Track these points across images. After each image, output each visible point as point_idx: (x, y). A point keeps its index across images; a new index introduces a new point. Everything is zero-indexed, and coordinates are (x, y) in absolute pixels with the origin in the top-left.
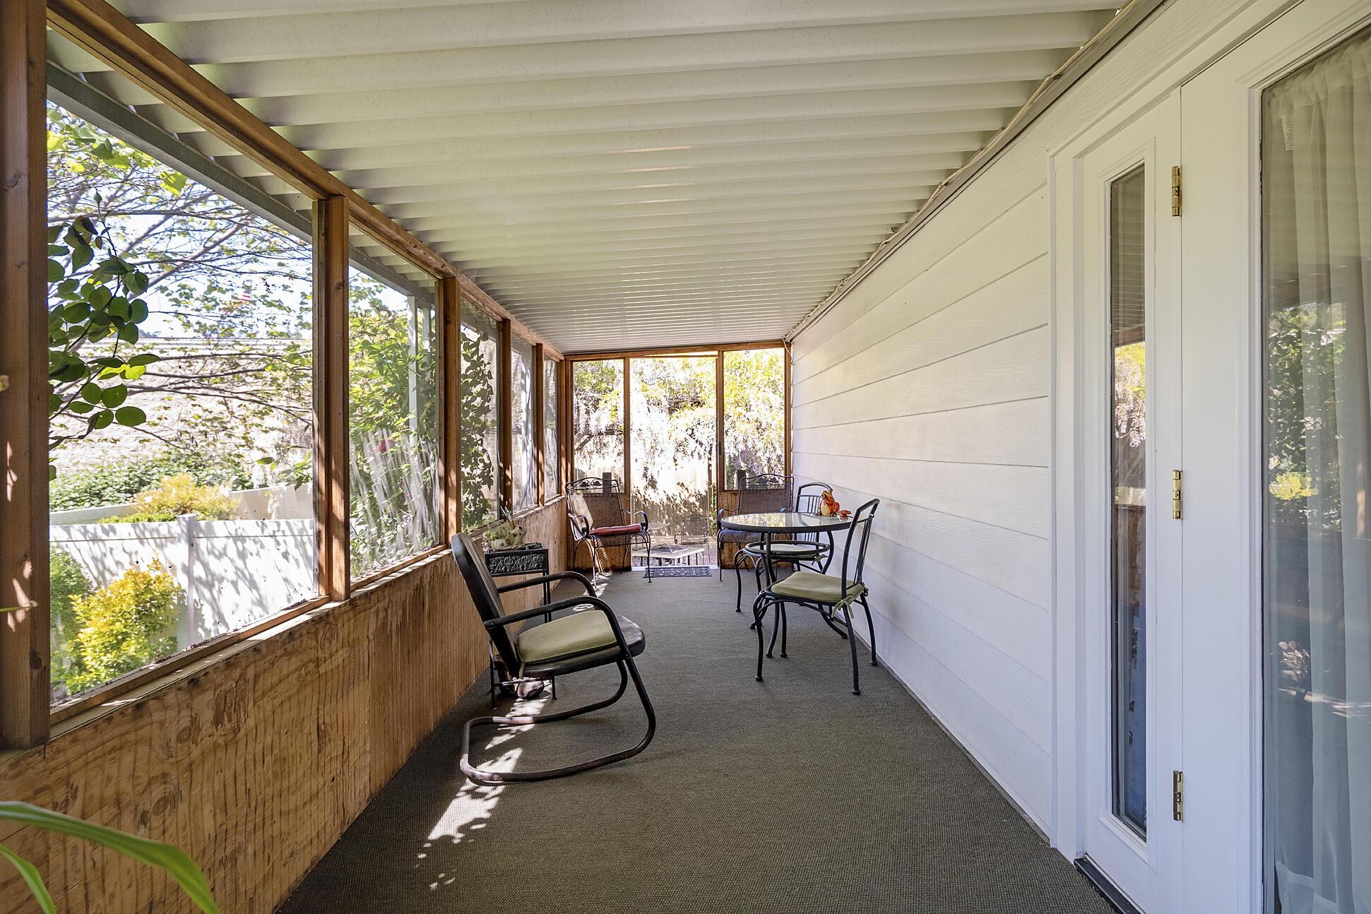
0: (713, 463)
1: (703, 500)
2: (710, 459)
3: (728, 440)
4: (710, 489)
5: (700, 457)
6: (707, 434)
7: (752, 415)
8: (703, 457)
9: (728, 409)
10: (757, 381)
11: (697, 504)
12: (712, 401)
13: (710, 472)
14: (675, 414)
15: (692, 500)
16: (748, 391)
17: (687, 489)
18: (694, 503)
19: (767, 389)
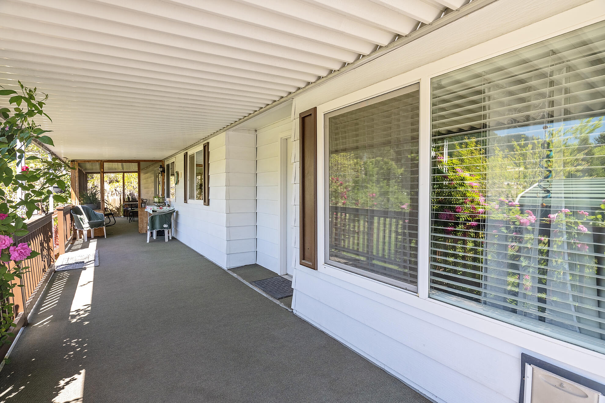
0: (122, 197)
1: (118, 209)
2: (120, 196)
3: (126, 191)
4: (121, 205)
5: (117, 195)
6: (120, 189)
7: (132, 185)
8: (118, 195)
9: (126, 183)
10: (134, 176)
11: (116, 210)
12: (122, 181)
13: (120, 200)
14: (111, 184)
15: (114, 209)
16: (131, 179)
17: (112, 206)
18: (114, 210)
19: (136, 179)
